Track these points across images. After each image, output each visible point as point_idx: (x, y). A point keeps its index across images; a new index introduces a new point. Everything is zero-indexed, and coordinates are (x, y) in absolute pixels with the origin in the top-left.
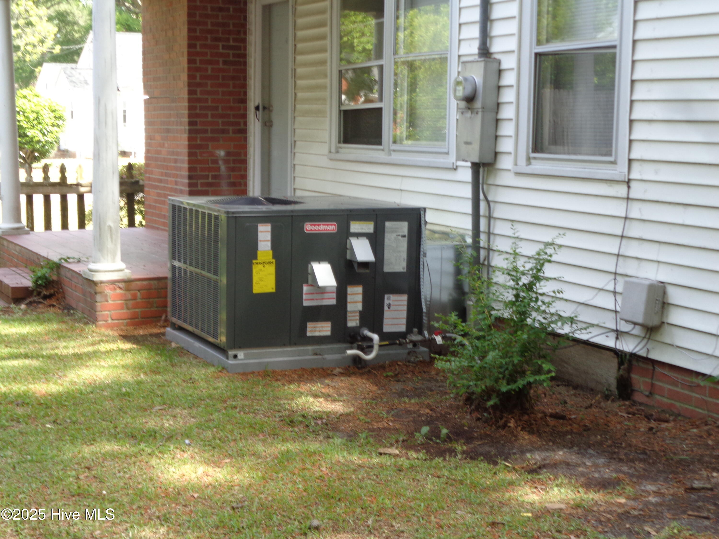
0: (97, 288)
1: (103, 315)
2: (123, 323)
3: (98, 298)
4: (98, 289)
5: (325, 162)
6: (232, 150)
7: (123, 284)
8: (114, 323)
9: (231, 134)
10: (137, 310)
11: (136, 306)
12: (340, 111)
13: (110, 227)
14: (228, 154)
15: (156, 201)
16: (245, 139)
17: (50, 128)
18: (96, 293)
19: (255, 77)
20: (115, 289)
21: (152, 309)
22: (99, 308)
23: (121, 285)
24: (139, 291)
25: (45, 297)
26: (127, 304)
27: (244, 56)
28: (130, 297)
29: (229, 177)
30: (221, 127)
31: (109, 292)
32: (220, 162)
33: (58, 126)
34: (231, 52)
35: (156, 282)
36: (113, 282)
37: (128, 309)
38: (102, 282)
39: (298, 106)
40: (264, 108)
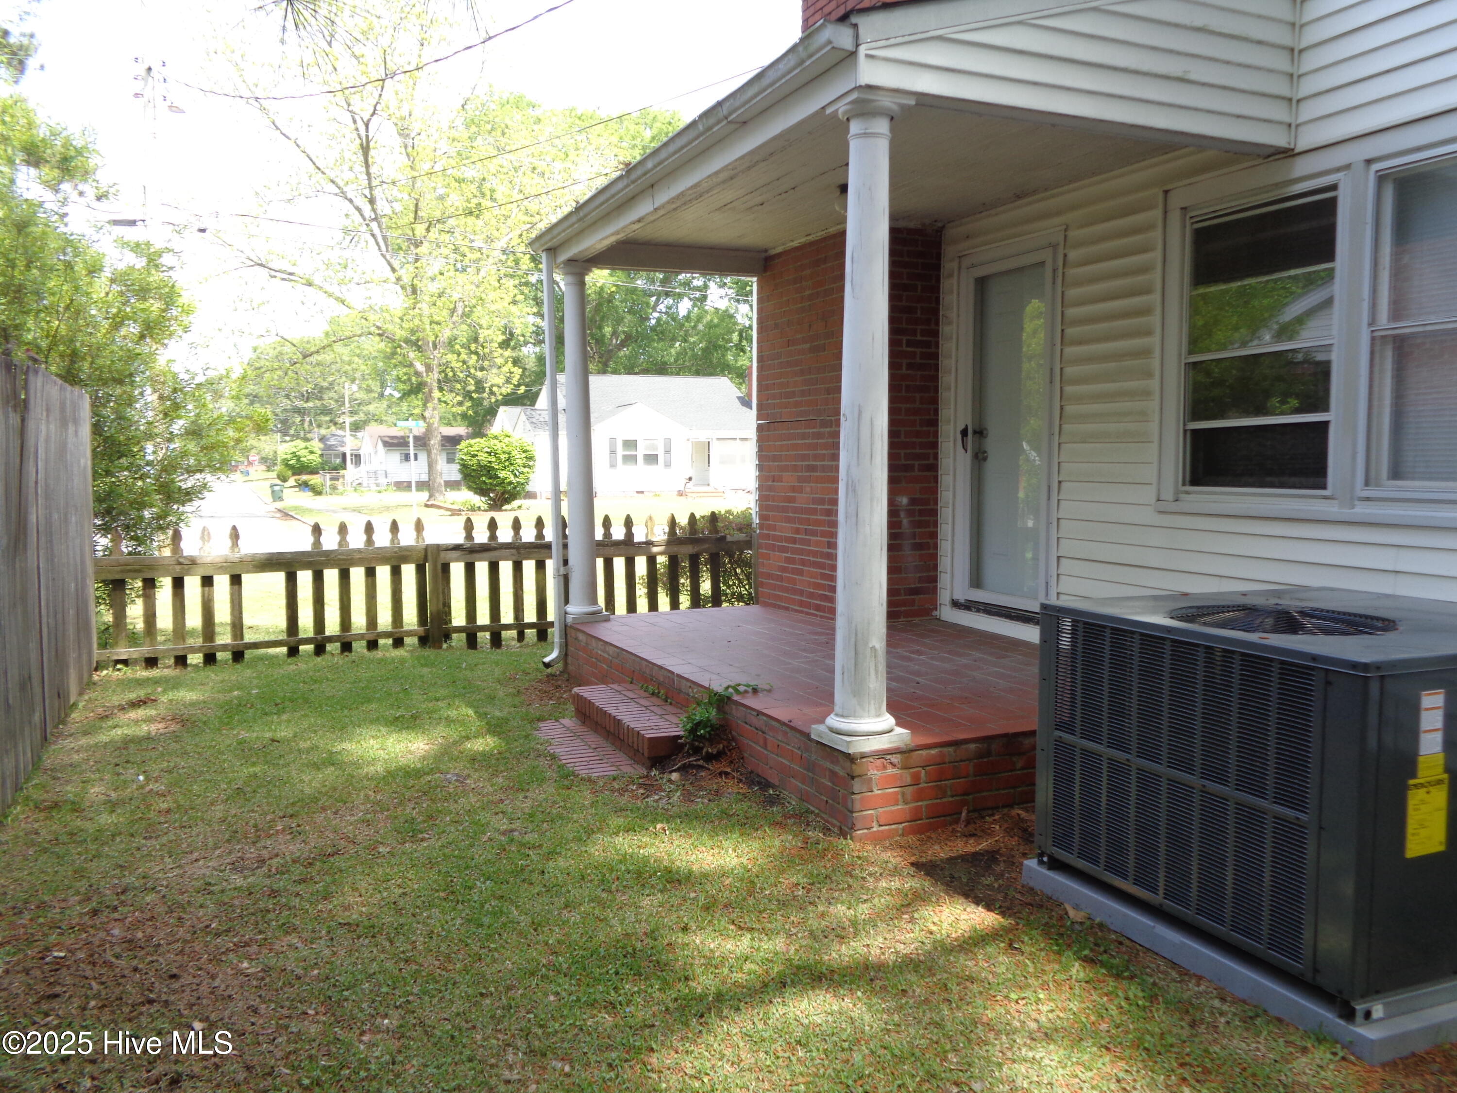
0: (854, 767)
1: (864, 817)
2: (896, 830)
3: (857, 785)
4: (857, 770)
5: (1148, 516)
6: (918, 496)
7: (898, 756)
8: (882, 832)
9: (917, 473)
10: (920, 803)
11: (918, 797)
12: (1185, 431)
13: (873, 648)
14: (913, 501)
15: (784, 569)
16: (936, 479)
17: (522, 469)
18: (853, 778)
19: (956, 387)
20: (885, 768)
21: (944, 800)
22: (857, 806)
23: (895, 759)
24: (923, 767)
25: (709, 758)
26: (903, 794)
27: (936, 356)
28: (908, 780)
29: (914, 536)
30: (903, 462)
31: (874, 772)
32: (902, 514)
33: (529, 467)
34: (918, 350)
35: (951, 749)
36: (882, 754)
37: (906, 802)
38: (863, 756)
39: (1066, 427)
40: (975, 432)
